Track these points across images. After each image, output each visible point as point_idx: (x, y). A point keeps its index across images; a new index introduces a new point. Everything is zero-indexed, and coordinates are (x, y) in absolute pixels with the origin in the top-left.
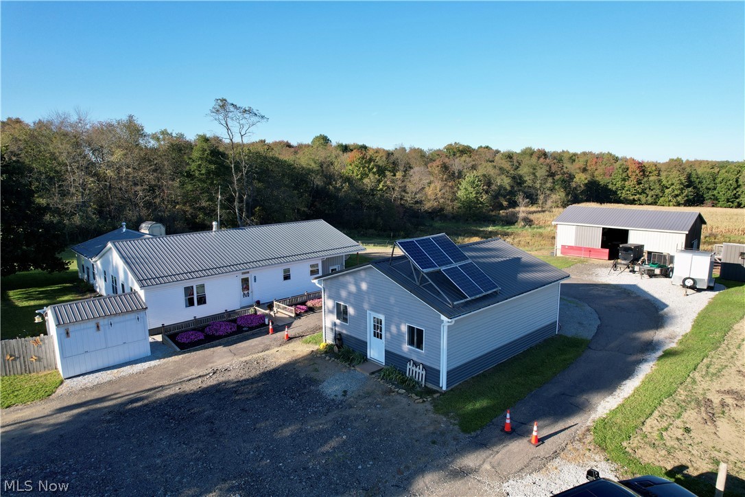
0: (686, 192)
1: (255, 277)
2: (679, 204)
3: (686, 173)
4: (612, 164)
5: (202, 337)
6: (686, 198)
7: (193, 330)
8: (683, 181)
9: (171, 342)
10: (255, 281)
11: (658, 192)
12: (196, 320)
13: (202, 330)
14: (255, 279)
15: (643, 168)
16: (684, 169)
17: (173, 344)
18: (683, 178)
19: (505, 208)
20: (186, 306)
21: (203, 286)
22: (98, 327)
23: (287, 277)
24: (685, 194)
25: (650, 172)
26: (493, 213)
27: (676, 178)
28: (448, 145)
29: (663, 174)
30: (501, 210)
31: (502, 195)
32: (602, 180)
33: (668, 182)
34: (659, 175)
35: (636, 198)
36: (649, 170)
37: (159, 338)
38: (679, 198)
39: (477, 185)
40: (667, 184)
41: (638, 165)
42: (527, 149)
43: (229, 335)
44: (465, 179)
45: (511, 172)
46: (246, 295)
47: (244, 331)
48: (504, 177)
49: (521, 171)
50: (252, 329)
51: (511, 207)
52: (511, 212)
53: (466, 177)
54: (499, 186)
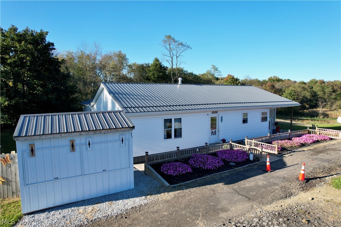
1: (222, 117)
5: (190, 170)
7: (176, 161)
9: (156, 173)
10: (222, 121)
12: (179, 152)
13: (186, 161)
14: (222, 119)
17: (159, 176)
19: (308, 109)
20: (165, 138)
21: (179, 120)
22: (73, 146)
23: (245, 121)
26: (301, 111)
28: (270, 77)
30: (305, 109)
31: (305, 102)
37: (141, 167)
39: (293, 95)
42: (312, 80)
43: (219, 170)
44: (285, 92)
45: (309, 90)
46: (213, 133)
47: (232, 166)
48: (306, 92)
49: (314, 89)
50: (238, 164)
51: (312, 108)
52: (313, 111)
53: (286, 91)
54: (303, 97)
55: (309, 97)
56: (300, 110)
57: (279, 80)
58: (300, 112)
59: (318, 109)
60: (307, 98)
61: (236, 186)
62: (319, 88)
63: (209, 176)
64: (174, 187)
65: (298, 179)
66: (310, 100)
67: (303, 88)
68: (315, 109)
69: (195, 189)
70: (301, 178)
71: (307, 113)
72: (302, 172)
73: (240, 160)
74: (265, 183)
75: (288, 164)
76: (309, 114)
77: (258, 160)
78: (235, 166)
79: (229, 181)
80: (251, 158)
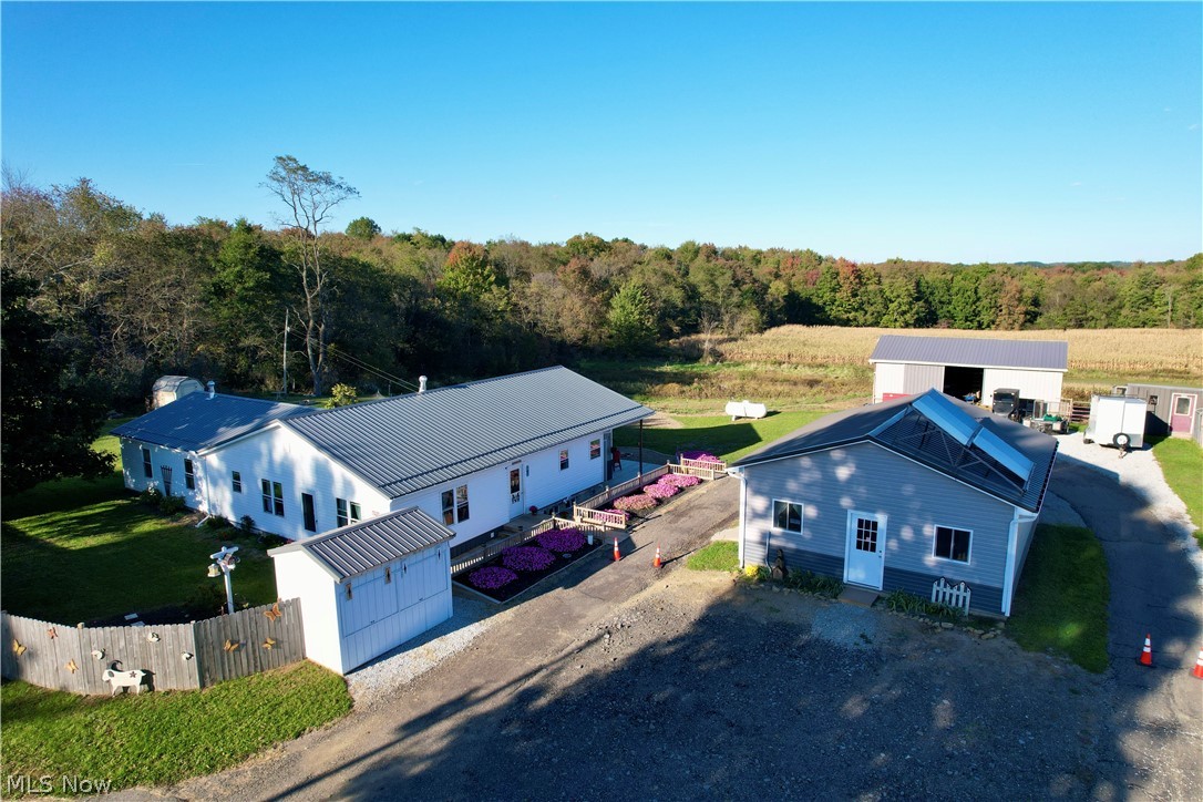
0: (916, 307)
1: (528, 468)
2: (907, 325)
3: (914, 280)
4: (815, 267)
5: (514, 577)
6: (916, 316)
8: (912, 292)
9: (470, 590)
10: (527, 475)
11: (880, 307)
12: (485, 549)
13: (497, 563)
14: (528, 472)
15: (858, 273)
16: (911, 274)
17: (478, 594)
18: (911, 287)
19: (677, 336)
21: (465, 490)
22: (389, 575)
23: (564, 465)
24: (914, 310)
25: (868, 279)
27: (902, 288)
29: (886, 282)
30: (671, 338)
31: (670, 316)
32: (803, 291)
33: (892, 292)
34: (879, 283)
35: (851, 316)
36: (866, 275)
38: (908, 316)
39: (640, 301)
40: (891, 296)
41: (851, 269)
42: (687, 243)
43: (552, 569)
44: (619, 292)
45: (679, 280)
46: (515, 499)
47: (568, 559)
48: (671, 287)
49: (692, 279)
50: (576, 555)
51: (688, 334)
52: (689, 341)
53: (621, 290)
54: (665, 301)
55: (680, 305)
56: (658, 340)
57: (600, 247)
58: (659, 349)
59: (702, 336)
60: (675, 307)
61: (583, 586)
62: (702, 273)
63: (543, 580)
64: (506, 604)
65: (653, 565)
66: (683, 312)
67: (665, 275)
68: (694, 337)
69: (534, 600)
70: (656, 564)
71: (675, 348)
72: (657, 556)
73: (575, 548)
74: (617, 577)
75: (638, 545)
76: (680, 352)
77: (601, 544)
78: (573, 559)
79: (570, 582)
80: (590, 540)
